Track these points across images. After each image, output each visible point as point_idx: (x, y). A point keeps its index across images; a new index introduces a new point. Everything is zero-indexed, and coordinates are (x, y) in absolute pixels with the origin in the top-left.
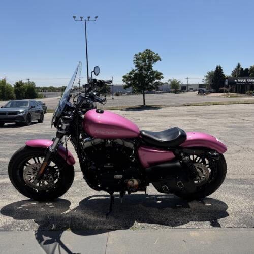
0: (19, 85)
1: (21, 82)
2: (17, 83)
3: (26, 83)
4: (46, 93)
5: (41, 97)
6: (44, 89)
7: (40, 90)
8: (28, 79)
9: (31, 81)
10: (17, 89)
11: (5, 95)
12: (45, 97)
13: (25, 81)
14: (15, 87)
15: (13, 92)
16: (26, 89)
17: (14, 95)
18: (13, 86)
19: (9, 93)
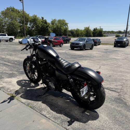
0: (95, 30)
1: (96, 28)
2: (94, 29)
3: (99, 29)
4: (109, 34)
5: (105, 36)
6: (108, 32)
7: (106, 33)
8: (100, 27)
9: (101, 28)
10: (94, 31)
11: (88, 34)
12: (107, 36)
13: (98, 28)
14: (93, 31)
15: (92, 33)
16: (98, 32)
17: (92, 35)
18: (92, 30)
19: (90, 34)
